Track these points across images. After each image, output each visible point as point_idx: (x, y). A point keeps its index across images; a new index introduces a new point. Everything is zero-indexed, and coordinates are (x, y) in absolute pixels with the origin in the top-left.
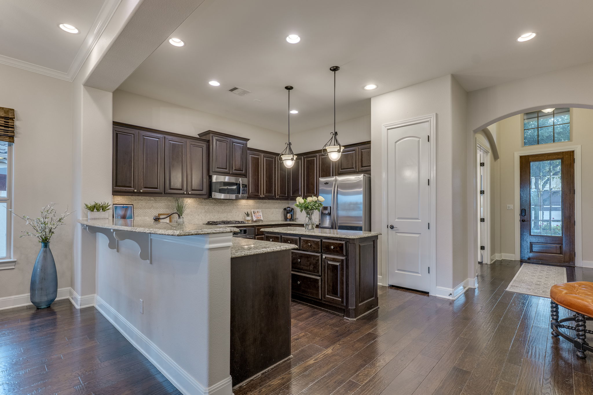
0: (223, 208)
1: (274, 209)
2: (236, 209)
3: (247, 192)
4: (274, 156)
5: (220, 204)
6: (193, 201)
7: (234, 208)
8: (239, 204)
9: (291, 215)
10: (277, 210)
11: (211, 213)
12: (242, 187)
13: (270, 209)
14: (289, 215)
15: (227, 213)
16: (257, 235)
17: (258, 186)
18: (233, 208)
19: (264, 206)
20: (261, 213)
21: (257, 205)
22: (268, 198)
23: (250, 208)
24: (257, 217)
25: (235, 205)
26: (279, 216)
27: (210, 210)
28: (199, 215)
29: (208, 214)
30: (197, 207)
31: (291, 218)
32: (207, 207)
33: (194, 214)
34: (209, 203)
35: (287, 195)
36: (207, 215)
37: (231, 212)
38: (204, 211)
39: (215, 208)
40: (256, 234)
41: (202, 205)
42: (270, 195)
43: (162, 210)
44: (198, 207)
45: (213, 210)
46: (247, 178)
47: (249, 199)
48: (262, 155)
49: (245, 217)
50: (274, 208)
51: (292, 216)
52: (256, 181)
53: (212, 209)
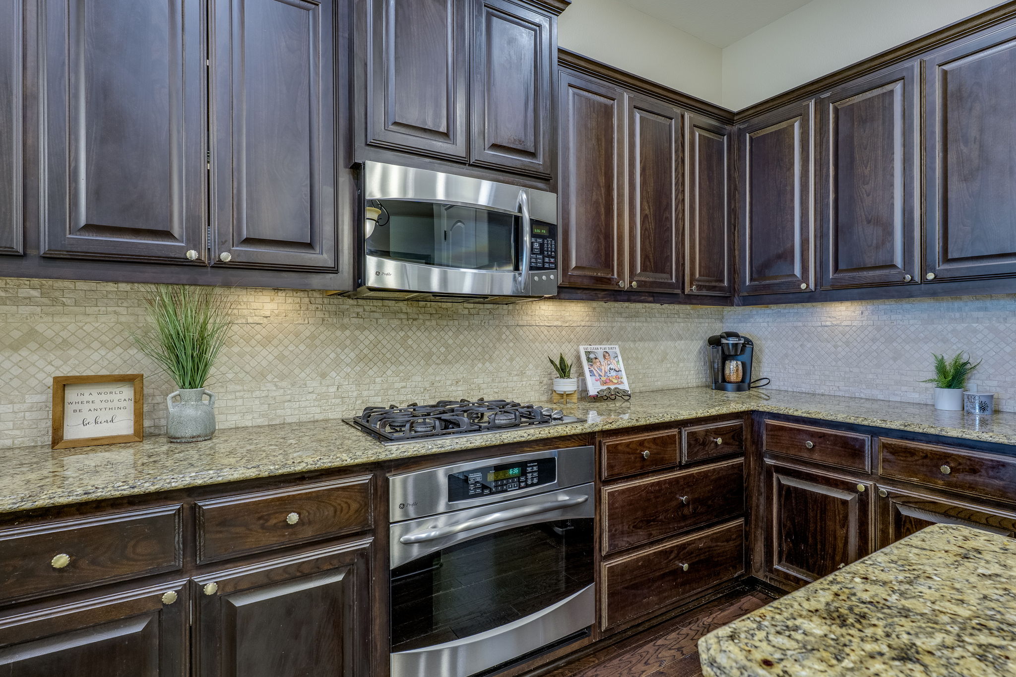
0: (450, 342)
1: (670, 343)
2: (511, 344)
3: (556, 263)
4: (678, 110)
5: (434, 323)
6: (290, 307)
7: (504, 337)
8: (525, 319)
9: (743, 364)
10: (680, 344)
11: (388, 364)
12: (533, 235)
13: (653, 340)
14: (733, 369)
15: (469, 362)
16: (607, 482)
17: (608, 237)
18: (499, 340)
19: (629, 329)
20: (620, 358)
21: (603, 324)
22: (652, 294)
23: (572, 336)
24: (604, 379)
25: (508, 327)
26: (690, 371)
27: (384, 351)
28: (323, 376)
29: (375, 369)
30: (313, 337)
31: (743, 381)
32: (368, 337)
33: (297, 371)
34: (377, 315)
35: (729, 280)
36: (371, 373)
37: (487, 357)
38: (352, 355)
39: (410, 342)
40: (605, 474)
41: (344, 327)
42: (661, 277)
43: (96, 356)
44: (322, 337)
45: (402, 351)
46: (554, 190)
47: (567, 296)
48: (626, 96)
49: (553, 376)
50: (671, 335)
51: (746, 369)
52: (598, 213)
53: (398, 346)
